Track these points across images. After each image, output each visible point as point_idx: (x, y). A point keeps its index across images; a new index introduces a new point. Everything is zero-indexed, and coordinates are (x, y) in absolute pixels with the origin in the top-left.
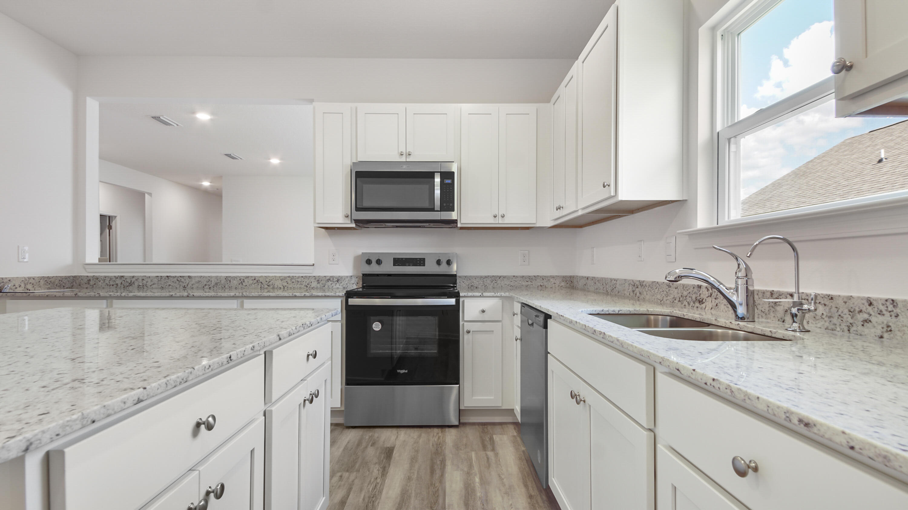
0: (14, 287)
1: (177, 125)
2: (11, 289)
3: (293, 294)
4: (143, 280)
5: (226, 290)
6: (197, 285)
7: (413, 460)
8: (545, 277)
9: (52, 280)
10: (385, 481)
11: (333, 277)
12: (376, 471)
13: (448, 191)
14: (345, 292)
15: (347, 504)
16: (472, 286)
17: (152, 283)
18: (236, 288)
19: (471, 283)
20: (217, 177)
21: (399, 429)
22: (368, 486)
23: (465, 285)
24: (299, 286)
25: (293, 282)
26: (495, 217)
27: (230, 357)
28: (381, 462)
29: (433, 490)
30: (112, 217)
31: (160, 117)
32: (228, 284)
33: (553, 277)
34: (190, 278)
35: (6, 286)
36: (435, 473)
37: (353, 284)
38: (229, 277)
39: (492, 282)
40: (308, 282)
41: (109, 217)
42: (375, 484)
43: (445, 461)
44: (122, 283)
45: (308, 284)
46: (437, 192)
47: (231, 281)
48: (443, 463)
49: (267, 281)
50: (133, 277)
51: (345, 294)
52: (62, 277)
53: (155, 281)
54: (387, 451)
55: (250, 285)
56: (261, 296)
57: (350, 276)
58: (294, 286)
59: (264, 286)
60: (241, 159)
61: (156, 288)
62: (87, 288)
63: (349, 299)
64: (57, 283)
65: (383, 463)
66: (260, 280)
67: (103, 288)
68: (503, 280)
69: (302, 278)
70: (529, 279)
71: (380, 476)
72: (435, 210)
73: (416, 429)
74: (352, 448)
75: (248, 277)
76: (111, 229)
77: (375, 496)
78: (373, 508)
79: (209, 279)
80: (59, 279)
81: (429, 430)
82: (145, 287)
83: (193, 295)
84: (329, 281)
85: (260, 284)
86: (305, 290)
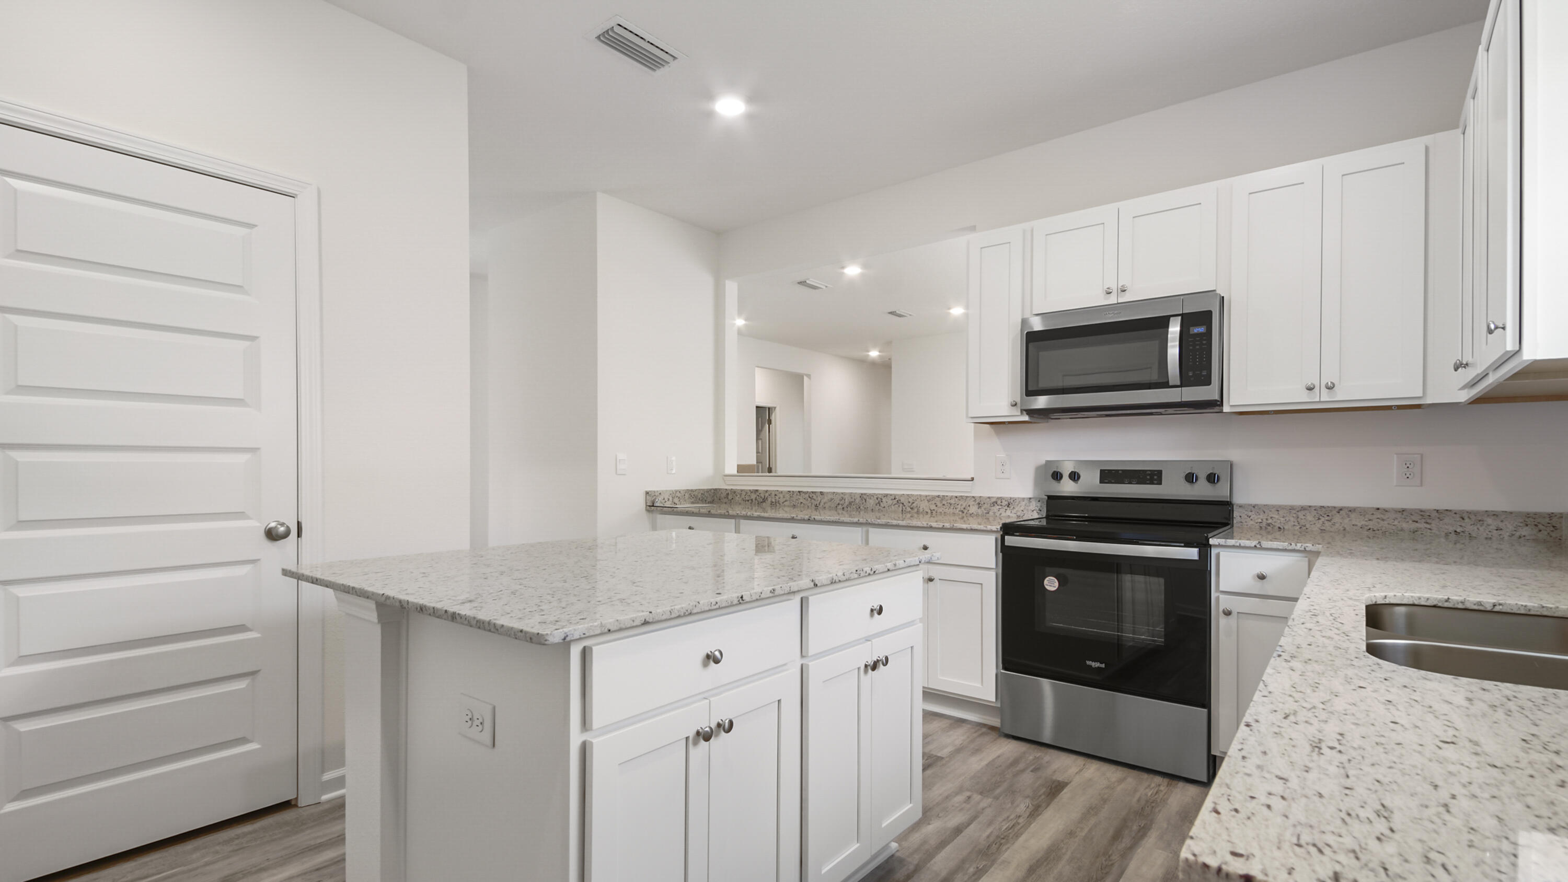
0: (664, 501)
1: (826, 287)
2: (662, 503)
3: (927, 524)
4: (776, 495)
5: (862, 513)
6: (829, 504)
7: (1092, 810)
8: (1469, 513)
9: (696, 493)
10: (1031, 824)
11: (1001, 498)
12: (1022, 807)
13: (1198, 347)
14: (1001, 526)
15: (963, 834)
16: (1269, 525)
17: (785, 499)
18: (872, 510)
19: (1267, 519)
20: (887, 344)
21: (1089, 760)
22: (1001, 822)
23: (1252, 522)
24: (951, 511)
25: (944, 505)
26: (1310, 389)
27: (742, 597)
28: (1037, 798)
29: (1104, 862)
30: (772, 408)
31: (806, 282)
32: (863, 504)
33: (1495, 515)
34: (822, 495)
35: (657, 500)
36: (1120, 840)
37: (1033, 511)
38: (865, 494)
39: (1319, 519)
40: (964, 506)
41: (769, 408)
42: (1013, 823)
43: (1149, 829)
44: (756, 499)
45: (964, 509)
46: (1173, 351)
47: (867, 499)
48: (1143, 832)
49: (909, 502)
50: (767, 491)
51: (1001, 528)
52: (704, 490)
53: (787, 496)
54: (1053, 786)
55: (889, 506)
56: (889, 524)
57: (1027, 498)
58: (945, 510)
59: (906, 508)
60: (910, 315)
61: (789, 506)
62: (726, 503)
63: (1006, 537)
64: (699, 496)
65: (1040, 799)
66: (902, 500)
67: (740, 504)
68: (1349, 516)
69: (956, 499)
70: (1420, 517)
71: (1026, 816)
72: (1171, 384)
73: (1120, 768)
74: (1001, 766)
75: (886, 495)
76: (771, 424)
77: (1006, 838)
78: (997, 851)
79: (842, 496)
80: (702, 492)
81: (1145, 776)
82: (778, 505)
83: (814, 519)
84: (996, 505)
85: (901, 505)
86: (960, 517)
